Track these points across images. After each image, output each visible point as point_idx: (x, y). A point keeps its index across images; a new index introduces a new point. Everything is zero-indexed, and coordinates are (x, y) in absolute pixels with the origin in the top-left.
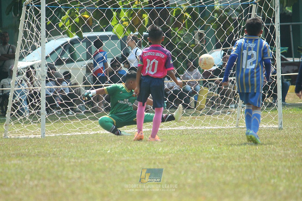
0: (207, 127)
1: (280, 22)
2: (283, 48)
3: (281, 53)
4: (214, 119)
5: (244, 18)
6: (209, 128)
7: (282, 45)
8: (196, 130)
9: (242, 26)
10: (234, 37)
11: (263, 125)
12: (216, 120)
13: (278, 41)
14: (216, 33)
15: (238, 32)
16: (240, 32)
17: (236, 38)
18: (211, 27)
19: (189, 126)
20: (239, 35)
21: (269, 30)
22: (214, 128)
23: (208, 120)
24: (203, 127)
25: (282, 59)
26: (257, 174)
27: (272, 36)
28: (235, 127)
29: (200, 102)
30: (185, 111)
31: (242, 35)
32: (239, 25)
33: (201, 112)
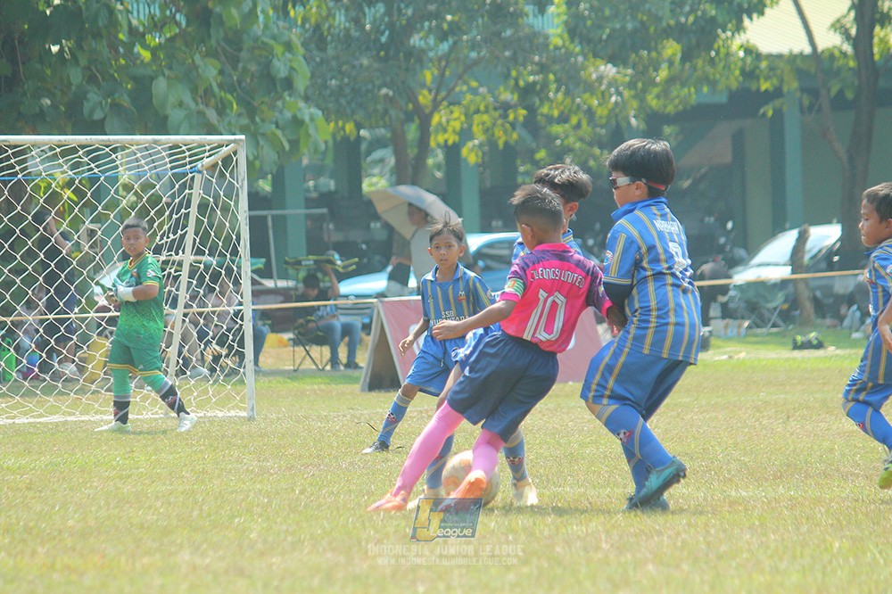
1: (250, 208)
2: (254, 260)
3: (252, 271)
5: (177, 201)
7: (254, 254)
8: (83, 421)
9: (174, 216)
10: (158, 238)
11: (217, 412)
13: (245, 246)
14: (121, 229)
15: (166, 227)
16: (169, 229)
17: (162, 239)
18: (112, 216)
19: (70, 414)
20: (169, 233)
21: (228, 224)
25: (254, 282)
26: (206, 508)
27: (234, 237)
28: (162, 416)
29: (90, 366)
30: (60, 385)
31: (175, 234)
32: (167, 213)
33: (93, 387)
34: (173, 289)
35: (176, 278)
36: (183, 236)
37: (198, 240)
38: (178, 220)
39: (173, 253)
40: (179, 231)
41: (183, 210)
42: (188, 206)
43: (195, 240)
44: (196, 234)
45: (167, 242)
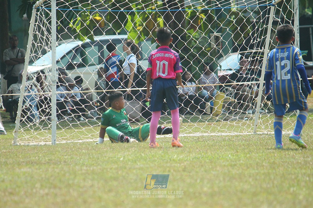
0: (223, 134)
1: (300, 25)
4: (231, 125)
5: (261, 21)
6: (226, 134)
7: (302, 48)
8: (212, 136)
9: (260, 29)
10: (252, 40)
12: (233, 126)
13: (297, 44)
14: (232, 36)
15: (256, 35)
17: (254, 41)
18: (228, 29)
19: (205, 132)
20: (257, 38)
22: (231, 134)
23: (224, 126)
24: (219, 134)
26: (275, 182)
28: (253, 133)
29: (216, 108)
30: (200, 117)
31: (260, 38)
32: (257, 27)
33: (217, 118)
34: (259, 67)
35: (261, 61)
36: (264, 40)
37: (272, 41)
38: (262, 31)
39: (259, 48)
40: (262, 37)
41: (265, 26)
42: (267, 24)
43: (270, 41)
44: (271, 38)
45: (256, 43)
